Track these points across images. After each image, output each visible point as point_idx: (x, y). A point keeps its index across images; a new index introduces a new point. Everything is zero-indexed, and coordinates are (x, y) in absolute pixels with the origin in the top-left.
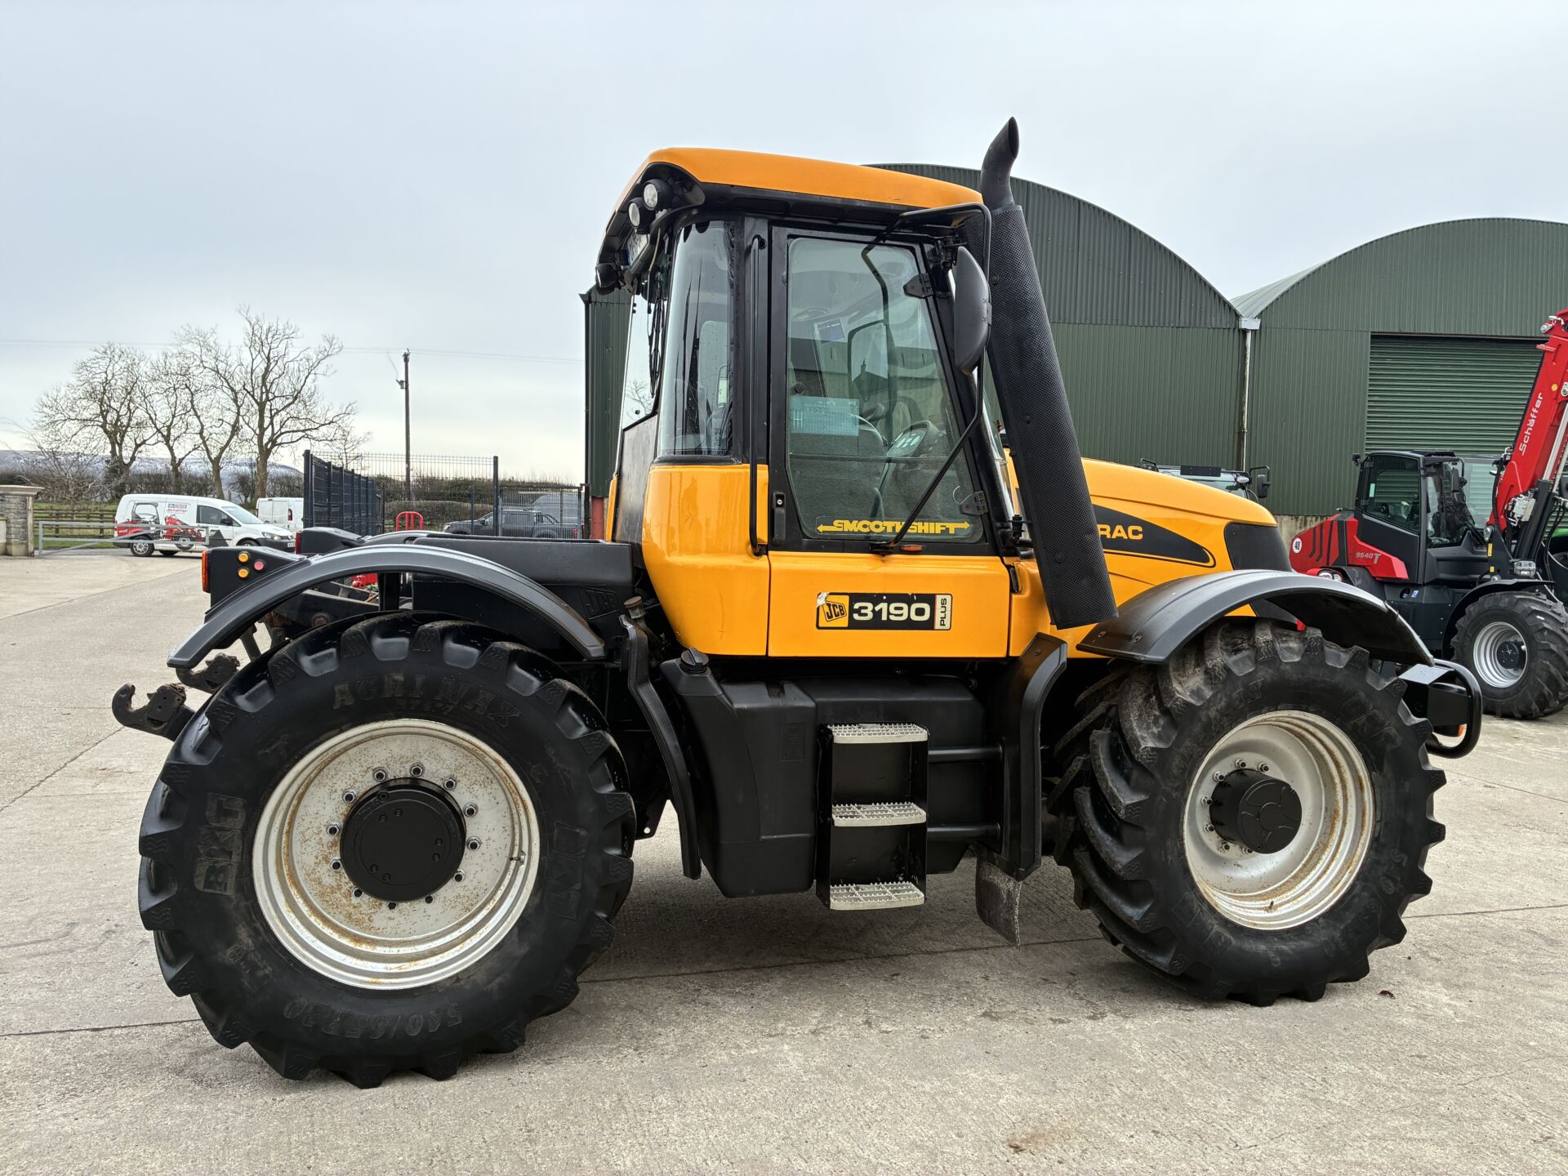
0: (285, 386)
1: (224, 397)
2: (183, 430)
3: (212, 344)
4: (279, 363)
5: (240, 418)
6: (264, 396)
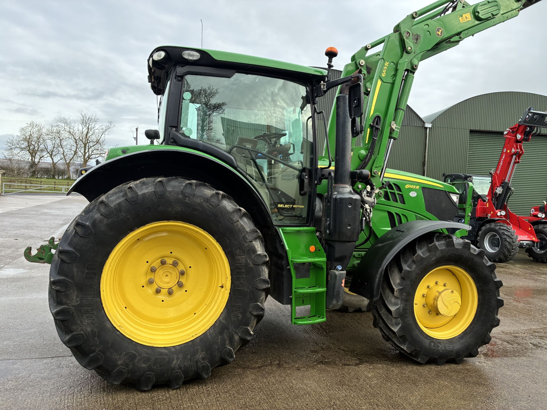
0: (94, 138)
1: (72, 142)
2: (57, 153)
3: (68, 123)
4: (92, 130)
5: (77, 149)
6: (86, 142)
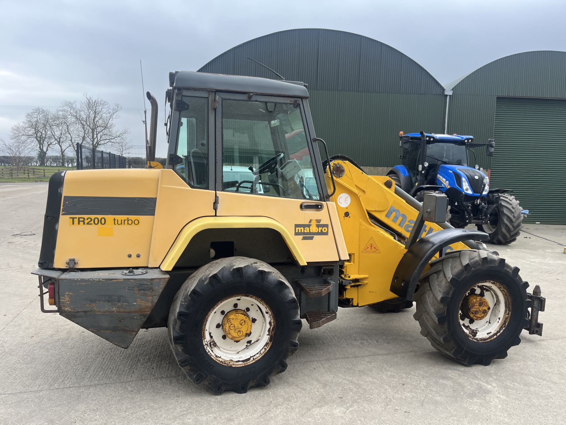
0: (102, 123)
1: (79, 127)
2: (65, 139)
3: (75, 107)
5: (85, 135)
6: (94, 127)
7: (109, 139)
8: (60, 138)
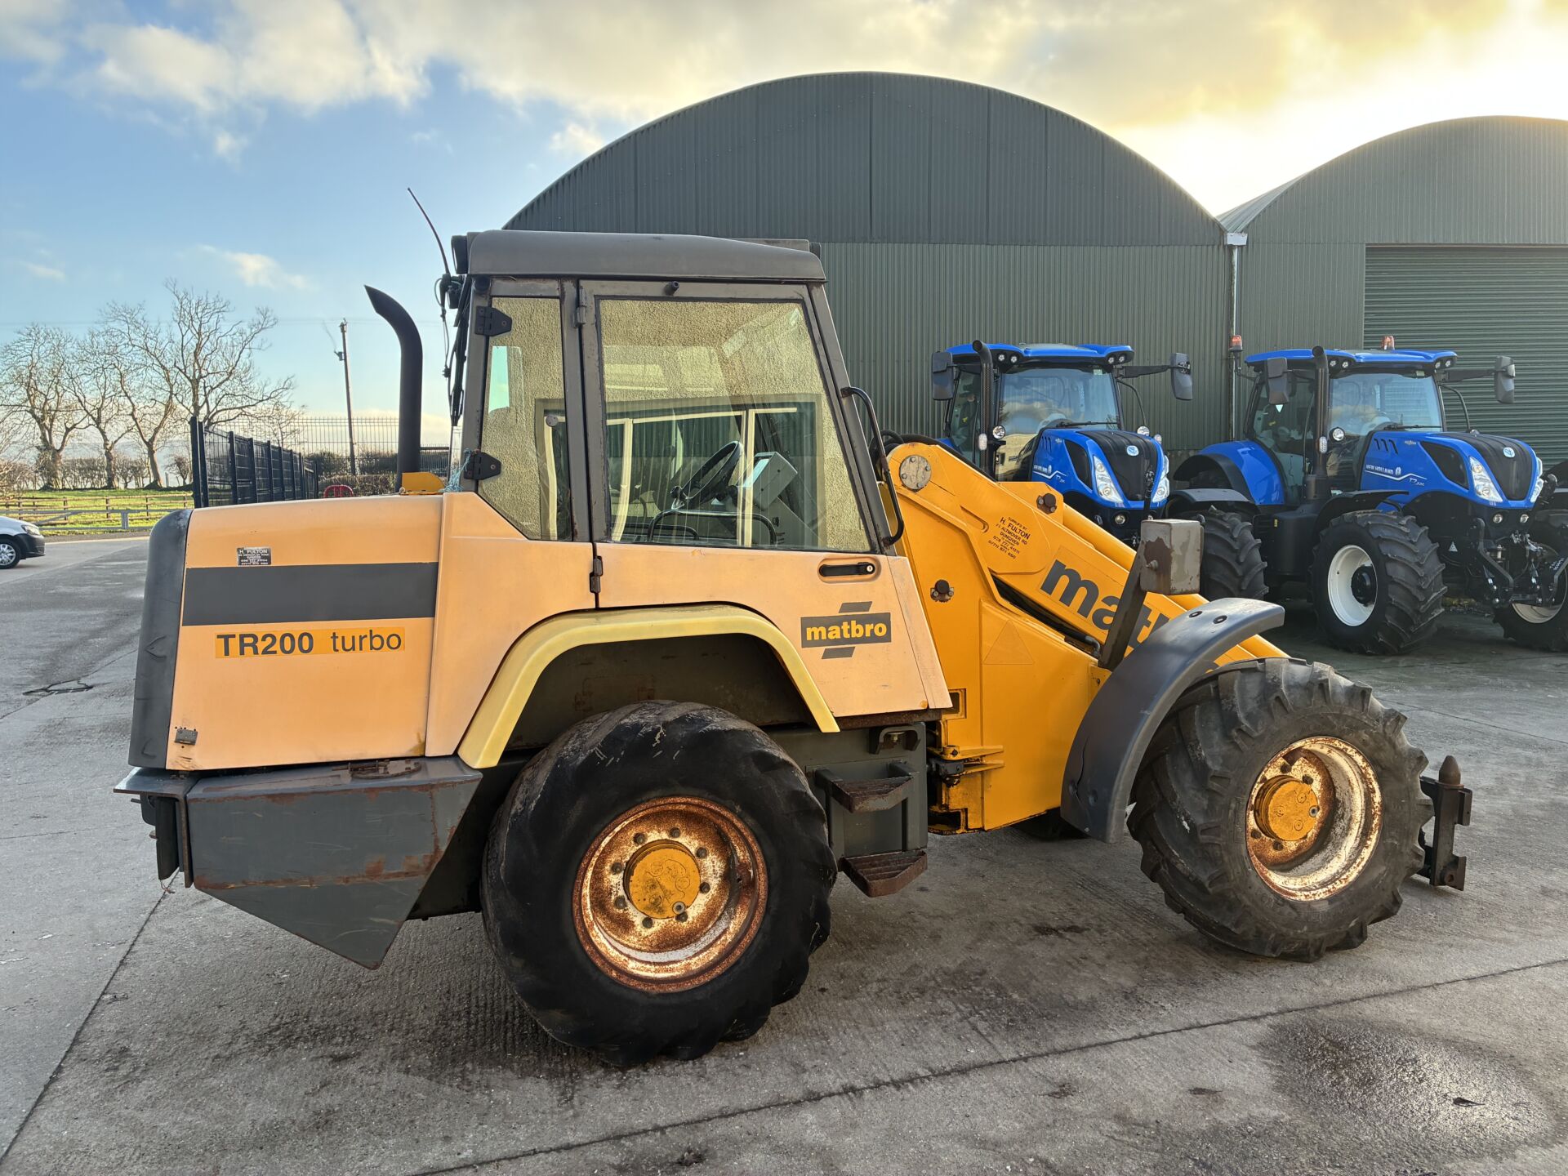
0: (219, 362)
1: (155, 376)
2: (115, 412)
3: (139, 321)
4: (211, 338)
5: (174, 399)
6: (197, 375)
7: (239, 408)
8: (99, 410)
